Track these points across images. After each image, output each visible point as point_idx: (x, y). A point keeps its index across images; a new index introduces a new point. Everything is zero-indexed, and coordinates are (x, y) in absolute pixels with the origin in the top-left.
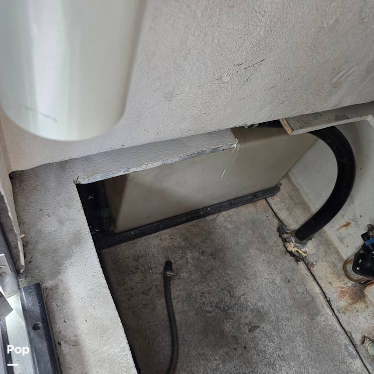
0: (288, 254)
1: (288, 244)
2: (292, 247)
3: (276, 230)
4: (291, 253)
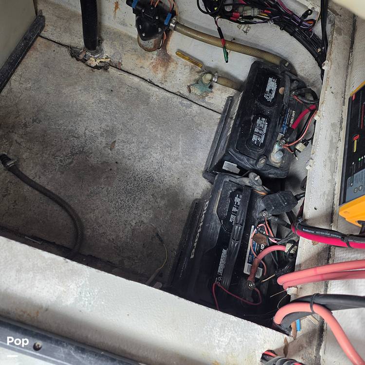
0: (95, 70)
1: (89, 62)
2: (94, 62)
3: (70, 57)
4: (97, 67)
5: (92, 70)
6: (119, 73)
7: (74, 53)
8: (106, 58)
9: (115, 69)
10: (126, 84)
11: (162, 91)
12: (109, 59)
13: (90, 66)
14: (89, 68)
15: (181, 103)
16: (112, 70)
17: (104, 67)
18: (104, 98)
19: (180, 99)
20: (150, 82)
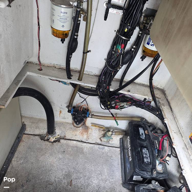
0: (54, 143)
1: (50, 140)
2: (52, 139)
3: (41, 140)
5: (52, 144)
6: (66, 141)
7: (42, 138)
8: (58, 136)
9: (64, 140)
10: (70, 146)
11: (88, 144)
12: (60, 136)
13: (51, 142)
14: (51, 143)
15: (99, 148)
16: (62, 141)
17: (58, 140)
18: (61, 157)
19: (98, 146)
20: (82, 141)
